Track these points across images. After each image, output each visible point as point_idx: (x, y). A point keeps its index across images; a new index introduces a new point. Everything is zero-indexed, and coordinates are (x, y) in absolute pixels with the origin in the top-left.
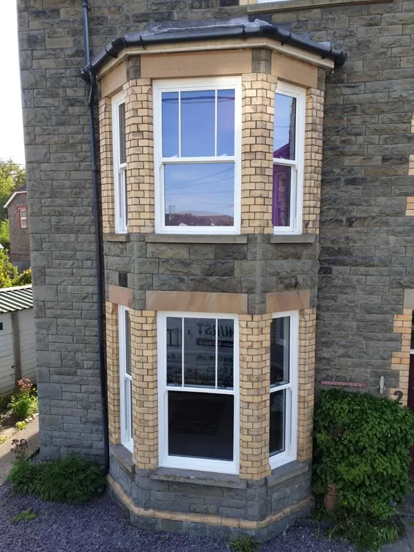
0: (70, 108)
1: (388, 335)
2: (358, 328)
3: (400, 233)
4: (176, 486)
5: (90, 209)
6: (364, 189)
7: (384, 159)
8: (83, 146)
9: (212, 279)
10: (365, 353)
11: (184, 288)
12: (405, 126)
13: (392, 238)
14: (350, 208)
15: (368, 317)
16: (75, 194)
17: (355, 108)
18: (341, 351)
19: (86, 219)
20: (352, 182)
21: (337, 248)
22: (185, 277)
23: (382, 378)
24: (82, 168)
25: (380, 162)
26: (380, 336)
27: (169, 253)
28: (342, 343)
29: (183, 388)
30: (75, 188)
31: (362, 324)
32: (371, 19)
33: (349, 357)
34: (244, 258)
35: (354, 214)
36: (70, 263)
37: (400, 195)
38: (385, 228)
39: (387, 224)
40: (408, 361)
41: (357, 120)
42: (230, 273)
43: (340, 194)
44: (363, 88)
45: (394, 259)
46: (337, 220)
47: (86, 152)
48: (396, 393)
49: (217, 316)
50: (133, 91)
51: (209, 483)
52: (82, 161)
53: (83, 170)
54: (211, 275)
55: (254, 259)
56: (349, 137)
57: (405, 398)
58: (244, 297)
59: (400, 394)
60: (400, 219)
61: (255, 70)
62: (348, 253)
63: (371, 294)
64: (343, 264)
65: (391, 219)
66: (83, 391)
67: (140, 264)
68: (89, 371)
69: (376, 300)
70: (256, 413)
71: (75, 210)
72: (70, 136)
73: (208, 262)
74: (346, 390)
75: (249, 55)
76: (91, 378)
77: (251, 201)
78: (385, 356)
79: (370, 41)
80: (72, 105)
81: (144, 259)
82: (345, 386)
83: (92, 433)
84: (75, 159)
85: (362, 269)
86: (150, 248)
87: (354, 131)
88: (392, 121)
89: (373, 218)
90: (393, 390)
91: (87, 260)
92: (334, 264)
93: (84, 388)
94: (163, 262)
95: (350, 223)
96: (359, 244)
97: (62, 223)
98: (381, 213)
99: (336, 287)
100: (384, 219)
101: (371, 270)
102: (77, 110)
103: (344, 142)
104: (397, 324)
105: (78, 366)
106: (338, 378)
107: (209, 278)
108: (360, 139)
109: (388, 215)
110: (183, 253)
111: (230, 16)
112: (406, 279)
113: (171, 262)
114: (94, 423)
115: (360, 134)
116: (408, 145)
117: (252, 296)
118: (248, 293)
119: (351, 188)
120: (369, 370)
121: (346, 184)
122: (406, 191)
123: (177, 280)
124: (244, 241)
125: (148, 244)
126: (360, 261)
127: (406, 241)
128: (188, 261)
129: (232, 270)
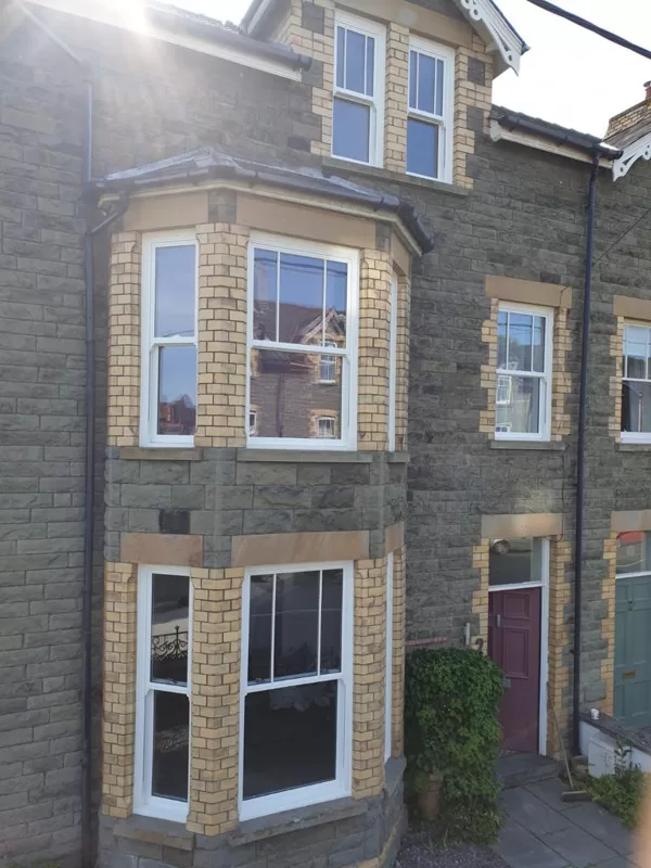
0: (43, 230)
1: (469, 572)
2: (440, 566)
3: (476, 451)
4: (269, 846)
5: (74, 403)
6: (441, 399)
7: (459, 367)
8: (66, 296)
9: (326, 512)
10: (447, 597)
11: (289, 527)
12: (476, 333)
13: (468, 456)
14: (429, 420)
15: (450, 551)
16: (45, 376)
17: (433, 305)
18: (424, 598)
19: (65, 420)
20: (430, 390)
21: (416, 469)
22: (290, 512)
23: (468, 624)
24: (59, 334)
25: (455, 370)
26: (461, 573)
27: (270, 476)
28: (426, 588)
29: (273, 684)
30: (46, 366)
31: (443, 561)
32: (447, 212)
33: (432, 604)
34: (366, 482)
35: (434, 428)
36: (26, 499)
37: (474, 408)
38: (462, 445)
39: (463, 440)
40: (486, 601)
41: (434, 320)
42: (348, 504)
43: (419, 404)
44: (439, 283)
45: (471, 481)
46: (416, 435)
47: (69, 307)
48: (477, 643)
49: (320, 567)
50: (224, 239)
51: (321, 820)
52: (64, 322)
53: (62, 338)
54: (325, 507)
55: (377, 484)
56: (426, 338)
57: (485, 645)
58: (366, 534)
59: (480, 642)
60: (475, 435)
61: (380, 248)
62: (429, 474)
63: (450, 523)
64: (424, 488)
65: (467, 435)
66: (36, 738)
67: (225, 496)
68: (55, 696)
69: (456, 529)
70: (377, 697)
71: (43, 404)
72: (39, 277)
73: (322, 489)
74: (430, 648)
75: (372, 228)
76: (57, 709)
77: (373, 409)
78: (467, 598)
79: (444, 235)
80: (49, 227)
81: (232, 488)
82: (427, 644)
83: (52, 815)
84: (48, 317)
85: (442, 493)
86: (243, 470)
87: (431, 331)
88: (465, 326)
89: (451, 433)
90: (474, 639)
91: (62, 492)
92: (415, 488)
93: (40, 731)
94: (260, 490)
95: (430, 438)
96: (439, 463)
97: (17, 427)
98: (459, 428)
99: (417, 516)
100: (461, 434)
101: (452, 494)
102: (57, 236)
103: (422, 342)
104: (476, 557)
105: (31, 690)
106: (422, 635)
107: (323, 511)
108: (438, 341)
109: (464, 431)
110: (290, 477)
111: (298, 163)
112: (483, 503)
113: (273, 490)
114: (58, 795)
115: (437, 336)
116: (480, 354)
117: (375, 532)
118: (370, 529)
119: (428, 397)
120: (451, 618)
121: (425, 392)
122: (479, 404)
123: (281, 517)
124: (369, 459)
125: (238, 464)
126: (440, 483)
127: (483, 461)
128: (295, 488)
129: (352, 499)
